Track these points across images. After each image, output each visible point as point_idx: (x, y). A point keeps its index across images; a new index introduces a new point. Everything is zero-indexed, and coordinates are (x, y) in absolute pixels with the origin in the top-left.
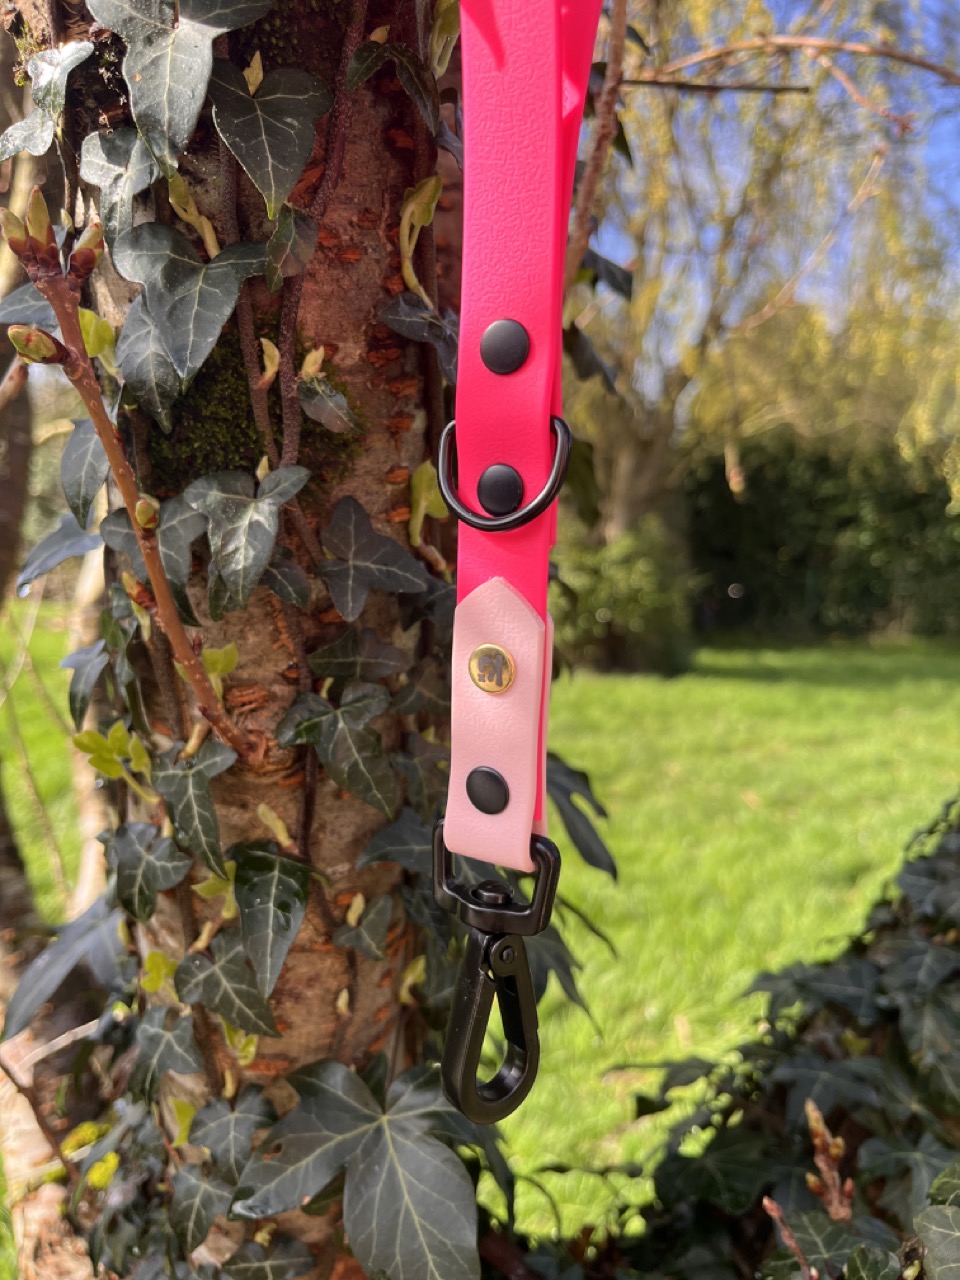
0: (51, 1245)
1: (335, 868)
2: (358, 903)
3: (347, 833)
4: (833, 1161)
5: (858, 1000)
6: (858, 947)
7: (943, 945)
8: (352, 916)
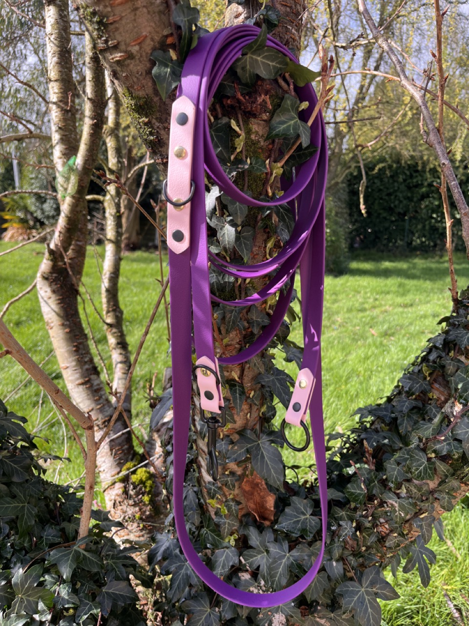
0: (120, 502)
1: (247, 385)
2: (253, 393)
3: (250, 377)
4: (370, 454)
5: (386, 416)
6: (389, 400)
7: (412, 399)
8: (251, 396)
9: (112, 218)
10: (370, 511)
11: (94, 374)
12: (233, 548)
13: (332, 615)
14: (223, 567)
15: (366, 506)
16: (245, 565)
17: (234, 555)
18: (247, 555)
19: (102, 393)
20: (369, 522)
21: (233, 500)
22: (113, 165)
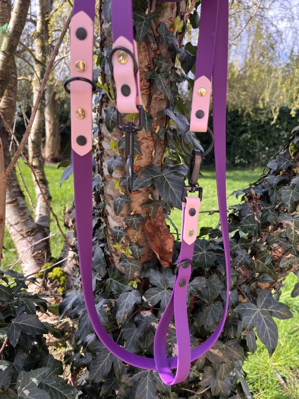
2: (158, 128)
3: (157, 110)
4: (257, 200)
8: (157, 132)
9: (37, 93)
10: (264, 238)
11: (20, 196)
12: (136, 291)
13: (224, 346)
14: (127, 307)
15: (259, 234)
16: (147, 303)
17: (137, 296)
18: (149, 294)
19: (27, 211)
20: (264, 246)
21: (137, 244)
22: (39, 57)
